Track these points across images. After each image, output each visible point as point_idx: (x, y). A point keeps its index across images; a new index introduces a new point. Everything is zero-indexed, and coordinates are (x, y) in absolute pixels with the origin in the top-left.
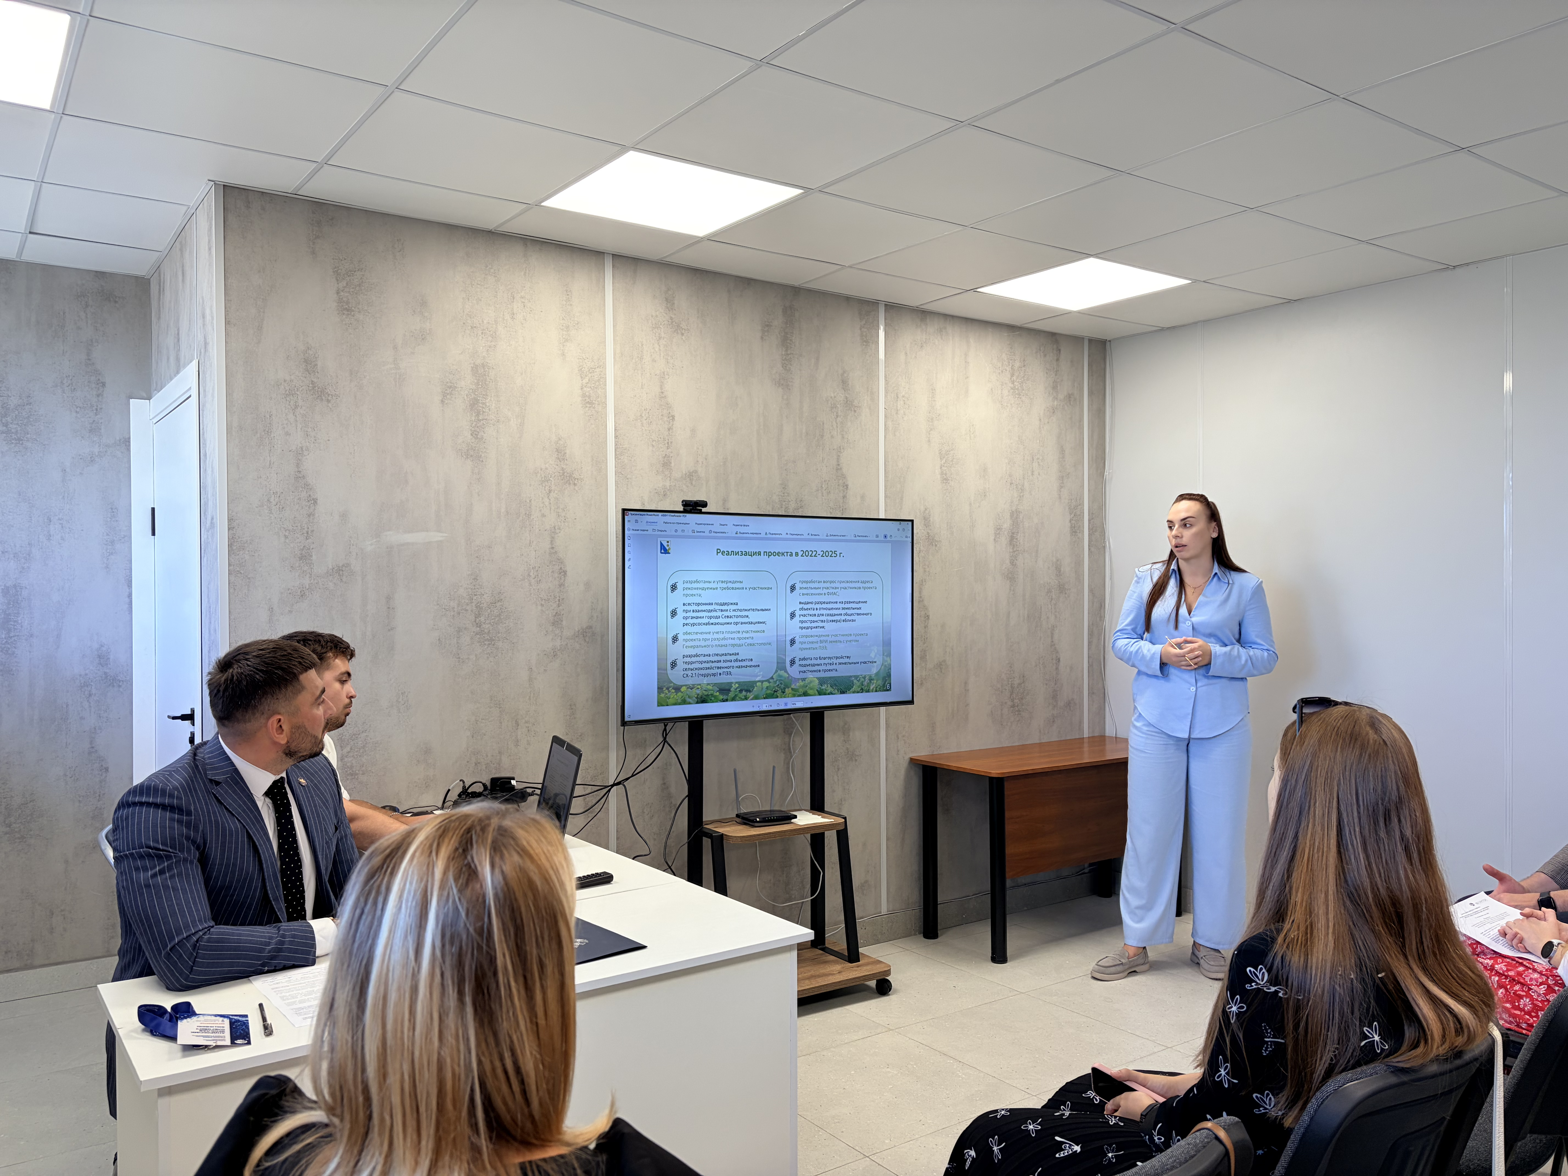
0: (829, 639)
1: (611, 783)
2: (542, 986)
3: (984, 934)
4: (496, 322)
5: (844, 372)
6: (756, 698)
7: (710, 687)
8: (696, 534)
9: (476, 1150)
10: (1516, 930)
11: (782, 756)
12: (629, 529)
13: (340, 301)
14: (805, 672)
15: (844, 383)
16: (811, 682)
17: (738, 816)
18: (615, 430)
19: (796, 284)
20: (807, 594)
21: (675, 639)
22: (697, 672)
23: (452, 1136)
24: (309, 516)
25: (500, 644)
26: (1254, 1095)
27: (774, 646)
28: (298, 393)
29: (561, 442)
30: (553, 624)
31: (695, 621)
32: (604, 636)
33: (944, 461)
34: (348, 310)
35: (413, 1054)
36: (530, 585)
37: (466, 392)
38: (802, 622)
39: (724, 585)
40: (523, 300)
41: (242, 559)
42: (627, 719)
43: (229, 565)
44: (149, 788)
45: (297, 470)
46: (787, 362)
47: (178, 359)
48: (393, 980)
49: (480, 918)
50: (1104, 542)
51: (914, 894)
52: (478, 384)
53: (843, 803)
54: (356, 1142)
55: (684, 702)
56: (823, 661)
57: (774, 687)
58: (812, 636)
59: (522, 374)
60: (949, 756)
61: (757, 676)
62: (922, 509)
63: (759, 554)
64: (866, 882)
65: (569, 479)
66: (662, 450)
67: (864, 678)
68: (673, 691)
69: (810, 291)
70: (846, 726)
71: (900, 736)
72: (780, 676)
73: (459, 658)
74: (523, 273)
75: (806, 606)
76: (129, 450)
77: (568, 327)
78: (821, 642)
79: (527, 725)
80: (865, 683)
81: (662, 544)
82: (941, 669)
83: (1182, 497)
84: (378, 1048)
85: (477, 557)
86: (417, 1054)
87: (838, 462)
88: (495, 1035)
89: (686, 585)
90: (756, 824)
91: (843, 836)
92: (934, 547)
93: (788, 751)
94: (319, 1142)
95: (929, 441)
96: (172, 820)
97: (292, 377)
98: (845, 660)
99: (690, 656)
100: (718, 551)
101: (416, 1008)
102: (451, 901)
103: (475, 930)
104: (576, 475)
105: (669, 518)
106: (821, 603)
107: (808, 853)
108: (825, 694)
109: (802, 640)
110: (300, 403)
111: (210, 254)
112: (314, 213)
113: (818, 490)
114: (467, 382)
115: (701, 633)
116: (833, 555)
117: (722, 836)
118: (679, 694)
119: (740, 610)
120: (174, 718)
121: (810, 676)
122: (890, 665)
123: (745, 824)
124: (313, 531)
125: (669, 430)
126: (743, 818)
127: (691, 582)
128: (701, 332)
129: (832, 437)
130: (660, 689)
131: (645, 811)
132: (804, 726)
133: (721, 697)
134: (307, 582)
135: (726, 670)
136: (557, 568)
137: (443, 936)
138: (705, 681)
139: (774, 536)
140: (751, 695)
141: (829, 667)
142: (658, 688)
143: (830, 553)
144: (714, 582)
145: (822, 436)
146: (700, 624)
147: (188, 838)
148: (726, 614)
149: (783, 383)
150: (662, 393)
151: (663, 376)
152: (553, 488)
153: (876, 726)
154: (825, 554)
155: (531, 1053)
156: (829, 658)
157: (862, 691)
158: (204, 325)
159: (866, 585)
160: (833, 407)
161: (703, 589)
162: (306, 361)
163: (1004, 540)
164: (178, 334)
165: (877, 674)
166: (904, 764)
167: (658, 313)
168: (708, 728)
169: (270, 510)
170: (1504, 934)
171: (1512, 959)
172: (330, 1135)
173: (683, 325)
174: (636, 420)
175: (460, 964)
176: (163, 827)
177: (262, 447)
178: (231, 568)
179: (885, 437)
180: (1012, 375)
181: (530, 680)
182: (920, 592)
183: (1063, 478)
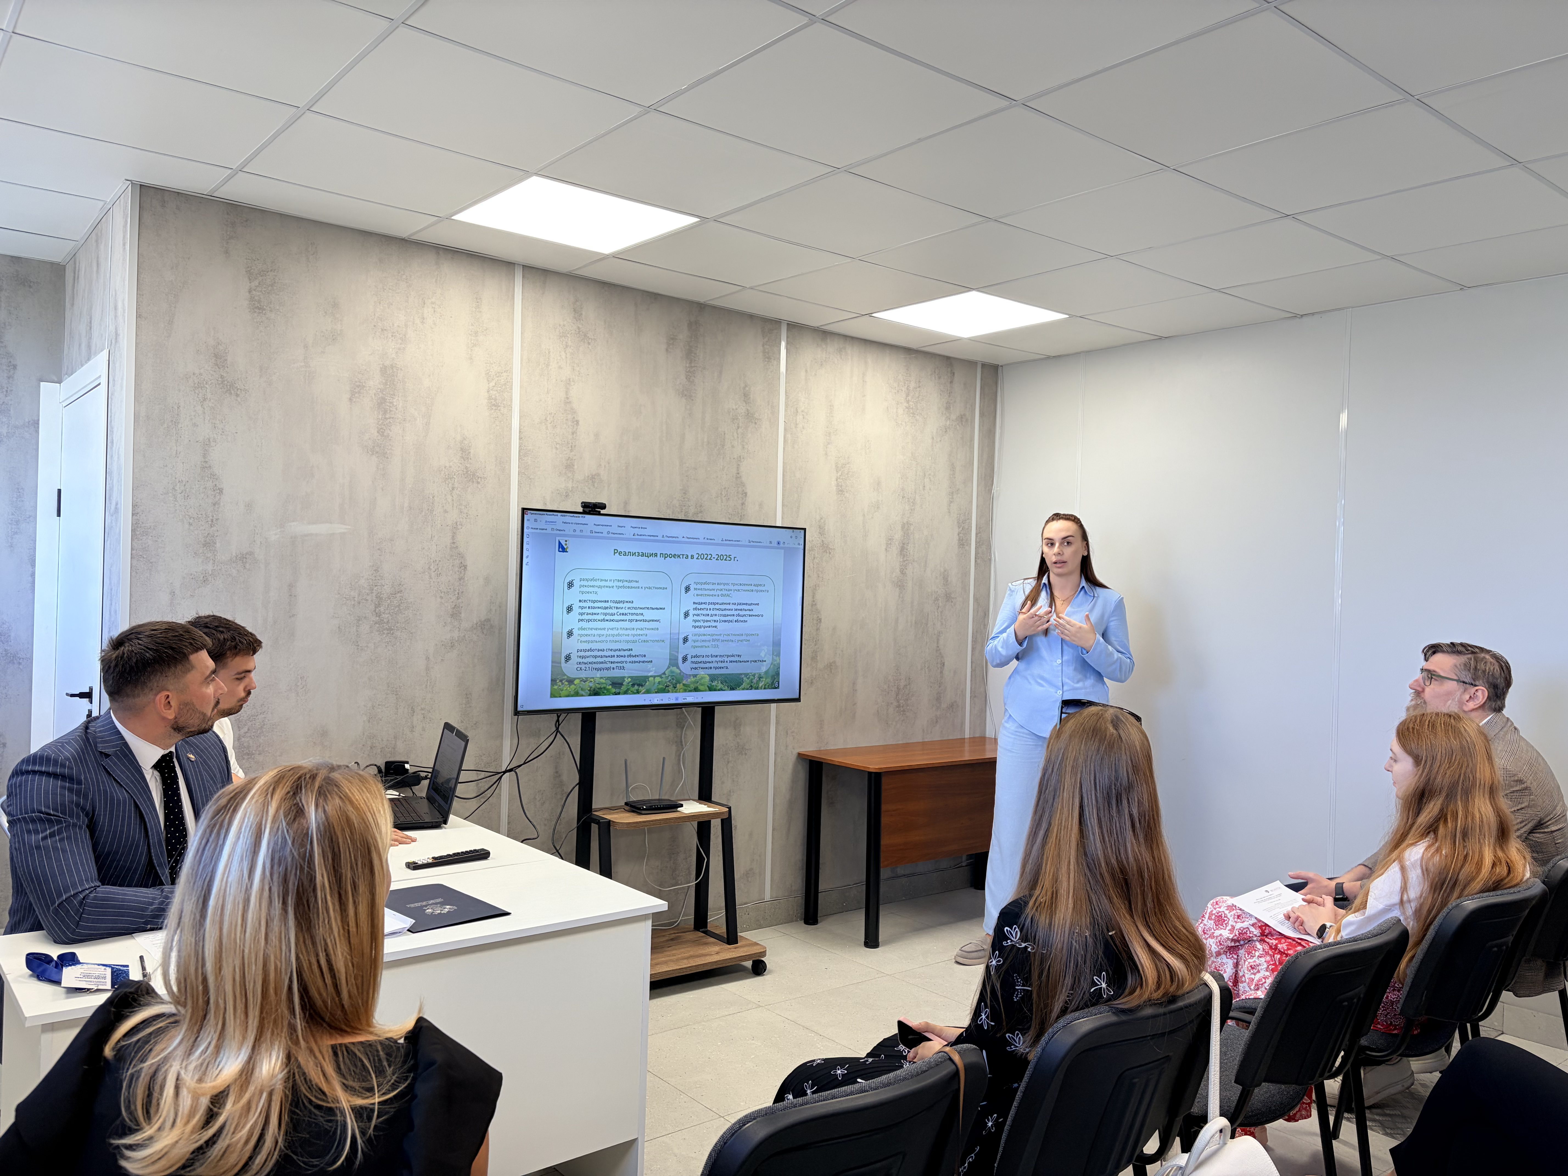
0: (721, 638)
1: (504, 770)
2: (354, 902)
3: (859, 921)
4: (406, 326)
5: (746, 386)
6: (648, 692)
7: (603, 681)
8: (594, 534)
9: (292, 1028)
10: (1298, 914)
11: (674, 748)
12: (528, 528)
13: (252, 299)
14: (696, 668)
15: (746, 397)
16: (702, 678)
17: (626, 804)
18: (520, 432)
19: (702, 301)
20: (701, 595)
21: (570, 634)
22: (590, 666)
23: (273, 1016)
24: (214, 505)
25: (398, 634)
26: (1007, 1035)
27: (668, 642)
28: (207, 386)
29: (466, 442)
30: (452, 615)
31: (590, 617)
32: (502, 628)
33: (840, 473)
34: (259, 309)
35: (243, 951)
36: (430, 577)
37: (374, 391)
38: (695, 621)
39: (621, 584)
40: (433, 306)
41: (145, 544)
42: (519, 709)
43: (132, 549)
44: (41, 757)
45: (203, 460)
46: (690, 375)
47: (89, 347)
48: (230, 894)
49: (303, 845)
50: (990, 555)
51: (797, 882)
52: (386, 384)
53: (732, 794)
54: (196, 1024)
55: (577, 694)
56: (714, 659)
57: (666, 682)
58: (704, 635)
59: (429, 376)
60: (836, 752)
61: (650, 671)
62: (818, 518)
63: (656, 555)
64: (751, 869)
65: (472, 477)
66: (565, 452)
67: (754, 675)
68: (567, 683)
69: (714, 308)
70: (738, 721)
71: (789, 732)
72: (672, 672)
73: (358, 646)
74: (434, 280)
75: (699, 607)
76: (37, 432)
77: (476, 333)
78: (714, 640)
79: (423, 712)
80: (755, 681)
81: (559, 542)
82: (831, 669)
83: (1057, 517)
84: (215, 947)
85: (379, 549)
86: (246, 951)
87: (738, 470)
88: (312, 938)
89: (583, 583)
90: (643, 812)
91: (727, 824)
92: (828, 554)
93: (680, 744)
94: (168, 1027)
95: (826, 454)
96: (63, 788)
97: (202, 371)
98: (737, 659)
99: (585, 651)
100: (616, 551)
101: (247, 916)
102: (280, 832)
103: (299, 854)
104: (479, 474)
105: (568, 518)
106: (714, 604)
107: (695, 840)
108: (715, 690)
109: (695, 638)
110: (209, 396)
111: (124, 249)
112: (228, 214)
113: (717, 497)
114: (375, 382)
115: (596, 629)
116: (728, 559)
117: (609, 823)
118: (573, 686)
119: (635, 608)
120: (73, 695)
121: (702, 672)
122: (779, 664)
123: (633, 812)
124: (217, 519)
125: (573, 434)
126: (631, 806)
127: (587, 580)
128: (607, 342)
129: (733, 447)
130: (553, 681)
131: (537, 797)
132: (695, 721)
133: (614, 690)
134: (210, 567)
135: (619, 665)
136: (457, 562)
137: (272, 859)
138: (599, 674)
139: (671, 539)
140: (643, 689)
141: (720, 665)
142: (552, 680)
143: (725, 557)
144: (611, 580)
145: (723, 446)
146: (595, 620)
147: (78, 805)
148: (621, 611)
149: (687, 394)
150: (568, 398)
151: (568, 383)
152: (456, 485)
153: (766, 722)
154: (720, 557)
155: (342, 954)
156: (721, 656)
157: (751, 688)
158: (116, 316)
159: (758, 588)
160: (734, 419)
161: (600, 587)
162: (216, 356)
163: (895, 550)
164: (91, 322)
165: (766, 672)
166: (792, 758)
167: (565, 323)
168: (600, 720)
169: (175, 498)
170: (1288, 917)
171: (1293, 939)
172: (176, 1022)
173: (590, 335)
174: (541, 423)
175: (285, 881)
176: (54, 794)
177: (168, 437)
178: (134, 552)
179: (784, 448)
180: (907, 395)
181: (427, 669)
182: (813, 597)
183: (952, 493)
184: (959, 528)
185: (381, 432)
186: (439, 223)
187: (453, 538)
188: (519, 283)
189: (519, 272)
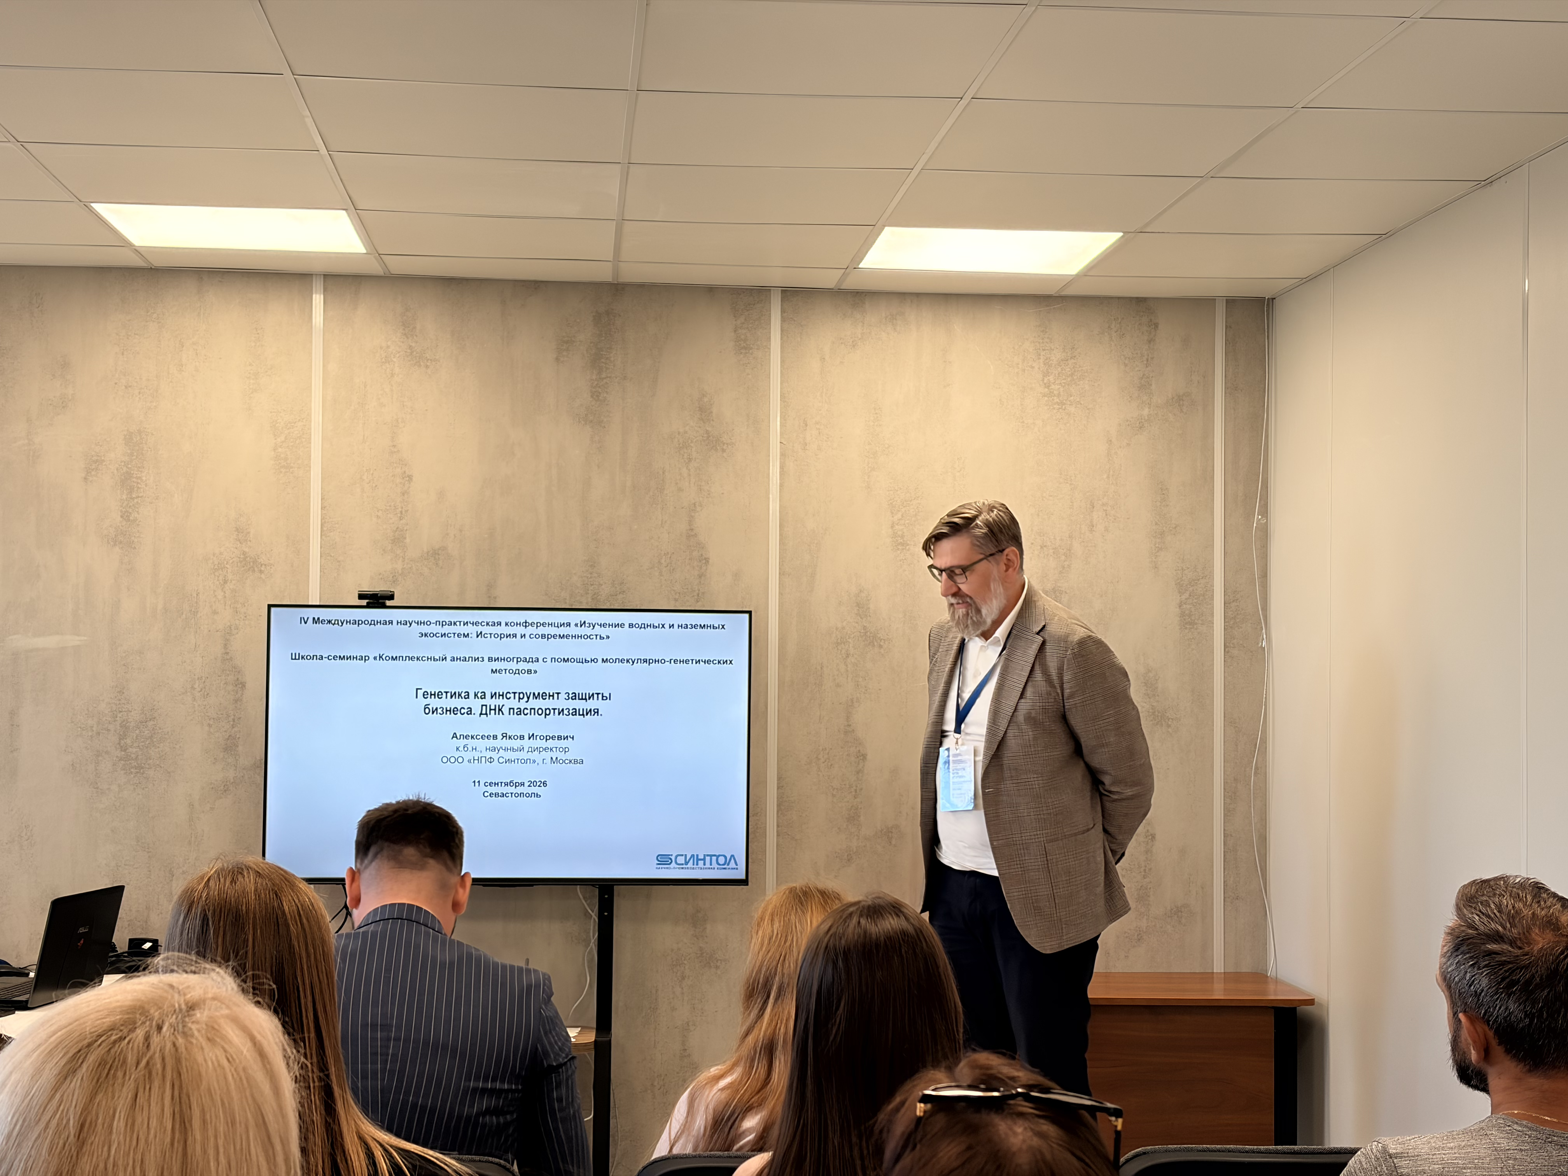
4: (158, 378)
5: (703, 396)
12: (275, 624)
18: (323, 498)
19: (609, 280)
25: (150, 773)
29: (243, 519)
37: (117, 466)
40: (195, 347)
46: (599, 390)
52: (131, 455)
59: (191, 438)
65: (252, 565)
66: (391, 522)
73: (98, 788)
77: (256, 374)
85: (124, 665)
87: (691, 525)
95: (869, 487)
104: (263, 560)
113: (652, 568)
114: (117, 453)
128: (456, 360)
136: (232, 678)
145: (661, 490)
149: (594, 419)
150: (394, 446)
151: (396, 425)
152: (230, 577)
160: (682, 447)
167: (389, 342)
173: (428, 354)
174: (353, 484)
179: (781, 485)
180: (1046, 374)
182: (848, 718)
183: (1162, 533)
184: (1181, 593)
185: (126, 516)
186: (136, 251)
187: (225, 646)
188: (318, 299)
189: (318, 285)
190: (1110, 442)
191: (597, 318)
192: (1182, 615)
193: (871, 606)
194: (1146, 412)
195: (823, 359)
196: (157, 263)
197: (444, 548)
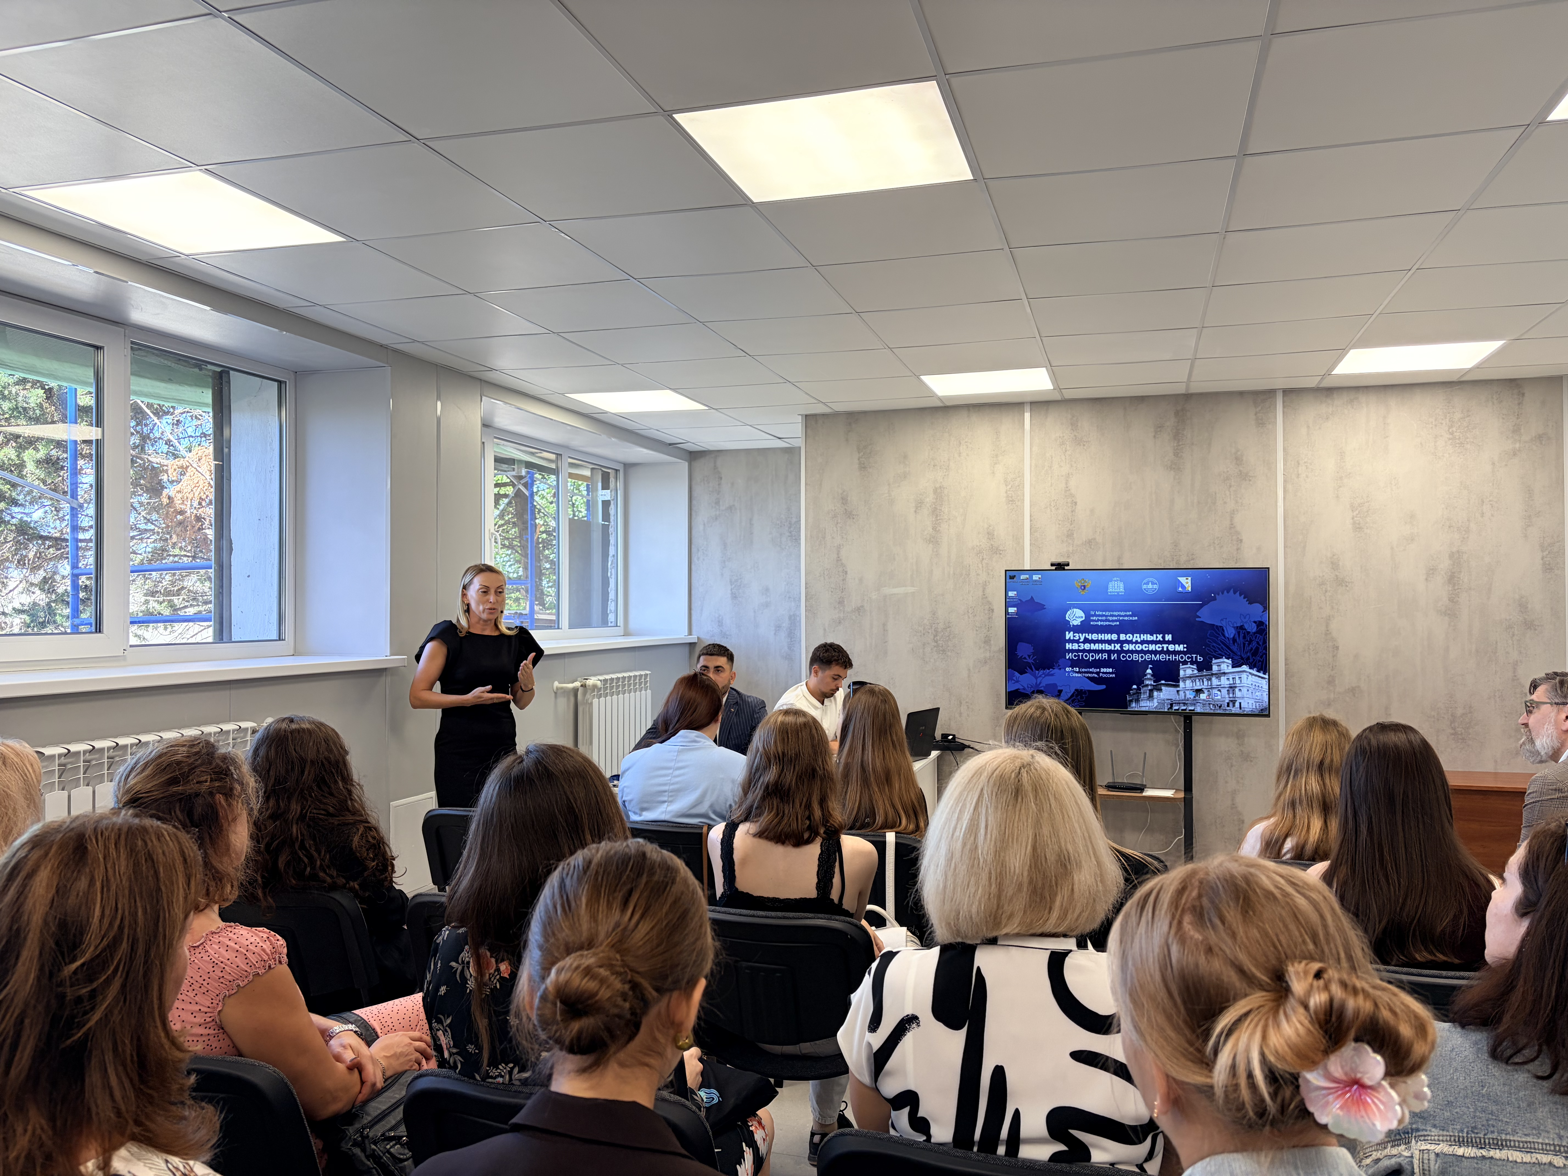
4: (949, 460)
5: (1238, 451)
13: (860, 463)
15: (1238, 460)
18: (1030, 516)
19: (1185, 392)
24: (843, 580)
25: (949, 654)
28: (838, 516)
29: (991, 528)
30: (984, 642)
33: (1356, 512)
34: (865, 468)
36: (970, 618)
37: (930, 504)
40: (966, 444)
45: (838, 556)
46: (1178, 452)
52: (937, 498)
53: (1237, 793)
59: (965, 489)
62: (1331, 555)
65: (995, 550)
66: (1066, 526)
69: (1200, 395)
70: (1241, 733)
73: (924, 661)
77: (997, 456)
82: (1354, 693)
85: (935, 601)
87: (1232, 522)
92: (1341, 587)
97: (836, 508)
104: (1001, 548)
110: (839, 521)
113: (1209, 546)
114: (930, 499)
124: (845, 589)
125: (1072, 512)
128: (1100, 441)
129: (1225, 503)
134: (842, 615)
136: (987, 607)
145: (1215, 503)
149: (1175, 467)
150: (1067, 487)
151: (1068, 476)
152: (985, 557)
160: (1226, 480)
162: (842, 498)
163: (1440, 579)
167: (1064, 435)
169: (825, 578)
173: (1085, 439)
174: (1046, 508)
179: (1284, 499)
180: (1451, 427)
181: (969, 676)
182: (1327, 626)
183: (1530, 517)
184: (1542, 551)
185: (934, 529)
186: (940, 399)
187: (983, 591)
188: (1027, 415)
189: (1027, 408)
190: (1493, 464)
191: (1177, 414)
192: (1544, 564)
193: (1341, 564)
194: (1517, 445)
195: (1308, 427)
196: (948, 404)
197: (1095, 539)
